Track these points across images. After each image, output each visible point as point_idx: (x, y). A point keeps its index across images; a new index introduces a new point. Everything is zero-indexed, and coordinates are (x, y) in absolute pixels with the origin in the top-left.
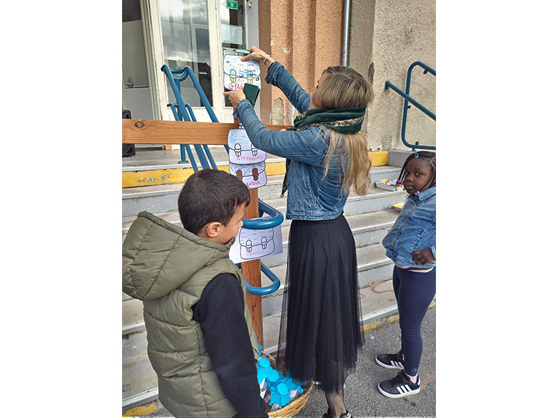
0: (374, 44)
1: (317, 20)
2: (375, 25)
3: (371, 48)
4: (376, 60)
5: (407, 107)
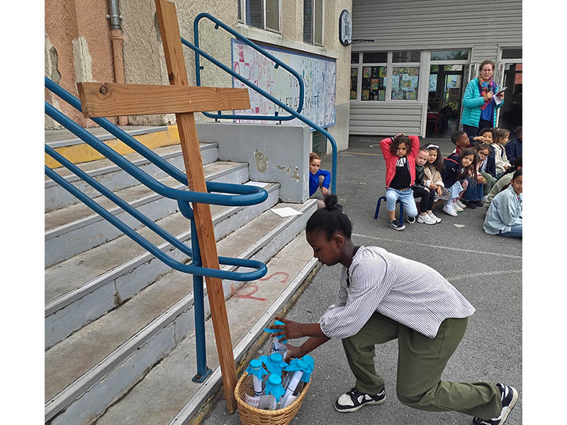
5: (199, 68)
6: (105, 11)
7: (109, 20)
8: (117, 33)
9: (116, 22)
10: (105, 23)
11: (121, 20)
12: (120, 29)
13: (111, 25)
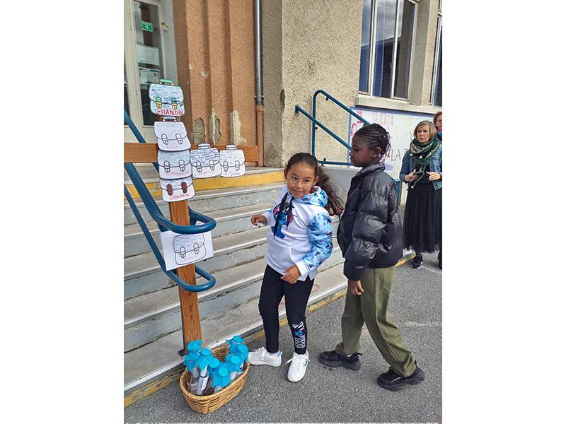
0: (283, 73)
1: (232, 49)
2: (283, 57)
3: (281, 77)
4: (285, 87)
5: (315, 129)
6: (253, 94)
7: (256, 99)
8: (260, 107)
9: (260, 100)
10: (253, 101)
11: (263, 99)
12: (263, 104)
13: (257, 103)
